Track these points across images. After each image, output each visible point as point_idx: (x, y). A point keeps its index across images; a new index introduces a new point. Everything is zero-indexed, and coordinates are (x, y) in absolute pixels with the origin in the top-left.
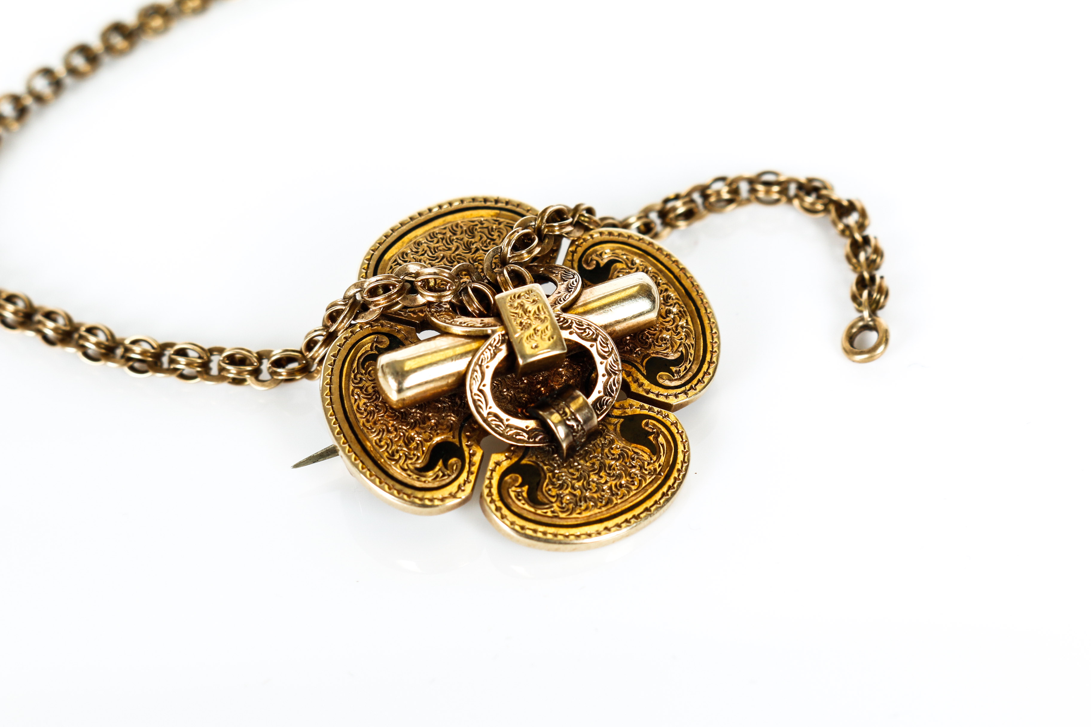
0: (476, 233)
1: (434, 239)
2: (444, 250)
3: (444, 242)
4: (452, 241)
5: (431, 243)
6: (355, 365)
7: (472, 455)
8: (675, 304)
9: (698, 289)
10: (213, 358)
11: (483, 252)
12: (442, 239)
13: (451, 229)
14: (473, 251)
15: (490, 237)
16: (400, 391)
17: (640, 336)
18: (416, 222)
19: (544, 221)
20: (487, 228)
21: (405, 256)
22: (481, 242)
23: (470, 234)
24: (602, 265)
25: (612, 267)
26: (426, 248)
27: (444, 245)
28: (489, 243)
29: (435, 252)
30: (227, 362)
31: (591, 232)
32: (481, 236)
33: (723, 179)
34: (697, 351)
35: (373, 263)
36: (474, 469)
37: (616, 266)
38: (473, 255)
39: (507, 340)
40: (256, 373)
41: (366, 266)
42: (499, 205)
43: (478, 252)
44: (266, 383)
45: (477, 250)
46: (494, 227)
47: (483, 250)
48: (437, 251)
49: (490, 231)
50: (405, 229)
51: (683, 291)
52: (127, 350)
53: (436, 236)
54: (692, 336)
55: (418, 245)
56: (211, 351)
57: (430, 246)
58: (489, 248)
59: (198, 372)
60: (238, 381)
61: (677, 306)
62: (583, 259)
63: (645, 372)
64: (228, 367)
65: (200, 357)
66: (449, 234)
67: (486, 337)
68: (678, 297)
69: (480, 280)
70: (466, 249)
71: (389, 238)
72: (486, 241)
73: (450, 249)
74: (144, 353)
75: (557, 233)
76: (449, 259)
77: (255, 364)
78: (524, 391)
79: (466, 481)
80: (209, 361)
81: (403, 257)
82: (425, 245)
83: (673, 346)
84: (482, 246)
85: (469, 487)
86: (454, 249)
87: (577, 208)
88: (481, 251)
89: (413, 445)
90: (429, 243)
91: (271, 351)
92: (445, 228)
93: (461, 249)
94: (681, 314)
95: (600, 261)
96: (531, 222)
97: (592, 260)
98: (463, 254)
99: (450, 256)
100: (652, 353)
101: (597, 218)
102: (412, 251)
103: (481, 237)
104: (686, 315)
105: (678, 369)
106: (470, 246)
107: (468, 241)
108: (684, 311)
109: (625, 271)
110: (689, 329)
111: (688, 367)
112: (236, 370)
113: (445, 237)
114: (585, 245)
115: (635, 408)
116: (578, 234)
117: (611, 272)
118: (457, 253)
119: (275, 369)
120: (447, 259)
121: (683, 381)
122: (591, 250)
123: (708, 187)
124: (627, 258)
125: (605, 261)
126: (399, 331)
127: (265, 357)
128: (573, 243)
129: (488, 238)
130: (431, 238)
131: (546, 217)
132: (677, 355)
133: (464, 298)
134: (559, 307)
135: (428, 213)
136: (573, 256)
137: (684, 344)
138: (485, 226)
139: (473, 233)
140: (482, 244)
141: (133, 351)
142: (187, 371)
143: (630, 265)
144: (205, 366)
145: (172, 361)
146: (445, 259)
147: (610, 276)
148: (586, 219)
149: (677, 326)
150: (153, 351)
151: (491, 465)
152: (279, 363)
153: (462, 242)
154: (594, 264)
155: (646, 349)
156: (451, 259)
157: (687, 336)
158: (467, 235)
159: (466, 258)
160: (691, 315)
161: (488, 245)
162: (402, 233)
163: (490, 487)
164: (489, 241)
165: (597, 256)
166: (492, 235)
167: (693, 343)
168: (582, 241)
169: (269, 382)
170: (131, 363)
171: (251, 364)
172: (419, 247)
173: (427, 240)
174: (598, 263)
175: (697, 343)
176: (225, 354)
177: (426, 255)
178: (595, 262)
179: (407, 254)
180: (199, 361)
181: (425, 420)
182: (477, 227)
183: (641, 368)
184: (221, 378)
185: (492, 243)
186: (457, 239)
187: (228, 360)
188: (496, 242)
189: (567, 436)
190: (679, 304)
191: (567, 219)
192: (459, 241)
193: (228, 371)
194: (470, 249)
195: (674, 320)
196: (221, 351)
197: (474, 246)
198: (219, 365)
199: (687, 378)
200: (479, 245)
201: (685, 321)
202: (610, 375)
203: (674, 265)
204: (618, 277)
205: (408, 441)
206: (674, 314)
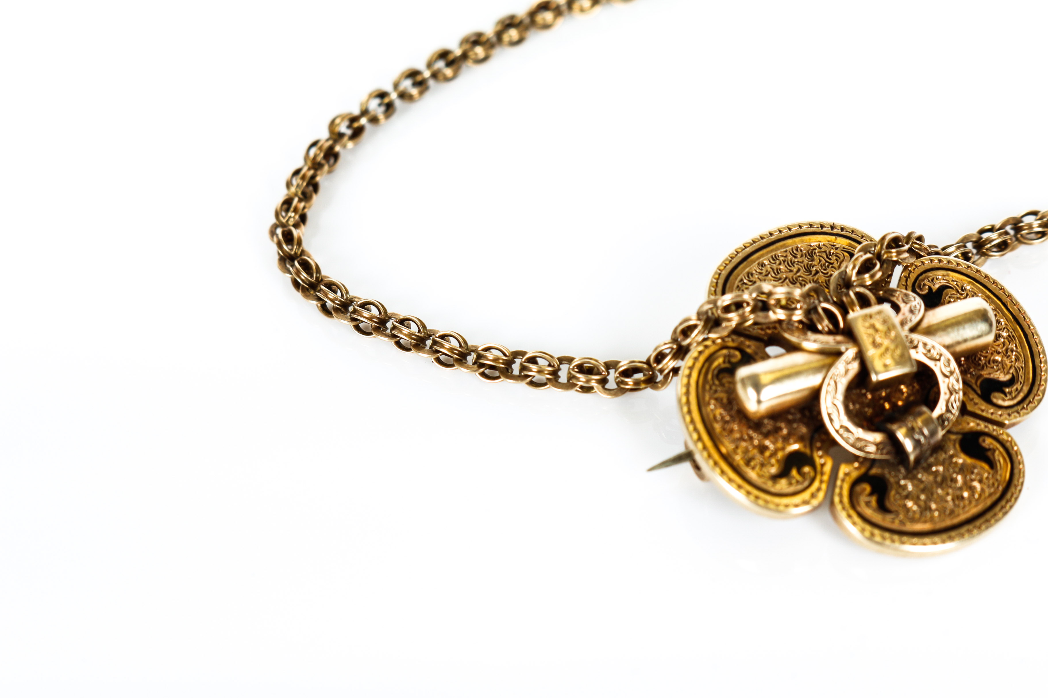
0: (815, 256)
1: (776, 261)
2: (786, 272)
3: (786, 263)
4: (793, 263)
5: (774, 265)
6: (710, 376)
7: (823, 465)
8: (1004, 329)
9: (1024, 315)
10: (561, 366)
11: (822, 274)
12: (784, 261)
13: (791, 252)
14: (813, 273)
15: (828, 260)
16: (759, 402)
17: (973, 358)
18: (759, 245)
19: (884, 247)
20: (825, 252)
21: (750, 276)
22: (820, 265)
23: (809, 257)
24: (934, 291)
25: (944, 293)
26: (769, 269)
27: (786, 267)
28: (828, 266)
29: (778, 273)
30: (577, 370)
31: (922, 259)
32: (819, 259)
33: (1035, 213)
34: (1027, 373)
35: (721, 282)
36: (826, 478)
37: (947, 292)
38: (814, 277)
39: (861, 357)
40: (603, 382)
41: (714, 284)
42: (835, 231)
43: (818, 274)
44: (612, 392)
45: (817, 272)
46: (832, 251)
47: (822, 272)
48: (779, 272)
49: (828, 255)
50: (749, 251)
51: (1011, 317)
52: (479, 356)
53: (777, 258)
54: (1022, 359)
55: (762, 266)
56: (561, 360)
57: (772, 267)
58: (827, 271)
59: (547, 379)
60: (587, 389)
61: (1006, 331)
62: (916, 284)
63: (979, 392)
64: (578, 375)
65: (550, 365)
66: (790, 257)
67: (839, 354)
68: (1007, 323)
69: (827, 300)
70: (806, 271)
71: (734, 259)
72: (824, 265)
73: (791, 271)
74: (496, 360)
75: (895, 259)
76: (791, 280)
77: (603, 373)
78: (868, 406)
79: (819, 489)
80: (559, 369)
81: (748, 277)
82: (769, 266)
83: (1004, 369)
84: (821, 269)
85: (821, 495)
86: (795, 270)
87: (909, 237)
88: (821, 274)
89: (767, 454)
90: (772, 264)
91: (619, 362)
92: (786, 251)
93: (802, 271)
94: (1010, 338)
95: (932, 286)
96: (871, 247)
97: (924, 285)
98: (804, 276)
99: (792, 278)
100: (985, 373)
101: (926, 244)
102: (756, 271)
103: (820, 261)
104: (1015, 340)
105: (1010, 390)
106: (811, 268)
107: (808, 264)
108: (1013, 336)
109: (956, 296)
110: (1018, 353)
111: (1019, 389)
112: (585, 379)
113: (786, 259)
114: (918, 272)
115: (972, 424)
116: (912, 260)
117: (943, 297)
118: (798, 274)
119: (623, 379)
120: (789, 280)
121: (1015, 401)
122: (924, 275)
123: (1019, 220)
124: (957, 284)
125: (937, 286)
126: (749, 347)
127: (611, 367)
128: (906, 268)
129: (827, 262)
130: (774, 260)
131: (886, 243)
132: (1008, 377)
133: (814, 317)
134: (907, 327)
135: (770, 237)
136: (907, 280)
137: (1015, 367)
138: (823, 250)
139: (812, 256)
140: (822, 267)
141: (486, 358)
142: (538, 378)
143: (960, 291)
144: (555, 373)
145: (523, 368)
146: (787, 280)
147: (942, 301)
148: (918, 246)
149: (1007, 350)
150: (505, 358)
151: (841, 475)
152: (627, 373)
153: (802, 265)
154: (927, 289)
155: (979, 370)
156: (793, 280)
157: (1017, 359)
158: (806, 258)
159: (807, 279)
160: (1019, 339)
161: (827, 268)
162: (746, 254)
163: (841, 495)
164: (827, 264)
165: (929, 281)
166: (830, 259)
167: (1023, 366)
168: (914, 267)
169: (615, 391)
170: (482, 370)
171: (599, 373)
172: (763, 268)
173: (770, 261)
174: (930, 288)
175: (1026, 366)
176: (575, 363)
177: (770, 275)
178: (927, 287)
179: (752, 274)
180: (550, 369)
181: (777, 430)
182: (817, 251)
183: (974, 386)
184: (570, 385)
185: (830, 266)
186: (798, 262)
187: (577, 368)
188: (834, 265)
189: (915, 448)
190: (1007, 329)
191: (903, 246)
192: (800, 264)
193: (578, 379)
194: (810, 272)
195: (1004, 343)
196: (570, 360)
197: (814, 269)
198: (570, 373)
199: (1019, 398)
200: (818, 268)
201: (1014, 345)
202: (951, 394)
203: (1001, 292)
204: (949, 302)
205: (762, 449)
206: (1004, 338)
